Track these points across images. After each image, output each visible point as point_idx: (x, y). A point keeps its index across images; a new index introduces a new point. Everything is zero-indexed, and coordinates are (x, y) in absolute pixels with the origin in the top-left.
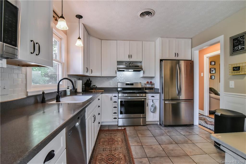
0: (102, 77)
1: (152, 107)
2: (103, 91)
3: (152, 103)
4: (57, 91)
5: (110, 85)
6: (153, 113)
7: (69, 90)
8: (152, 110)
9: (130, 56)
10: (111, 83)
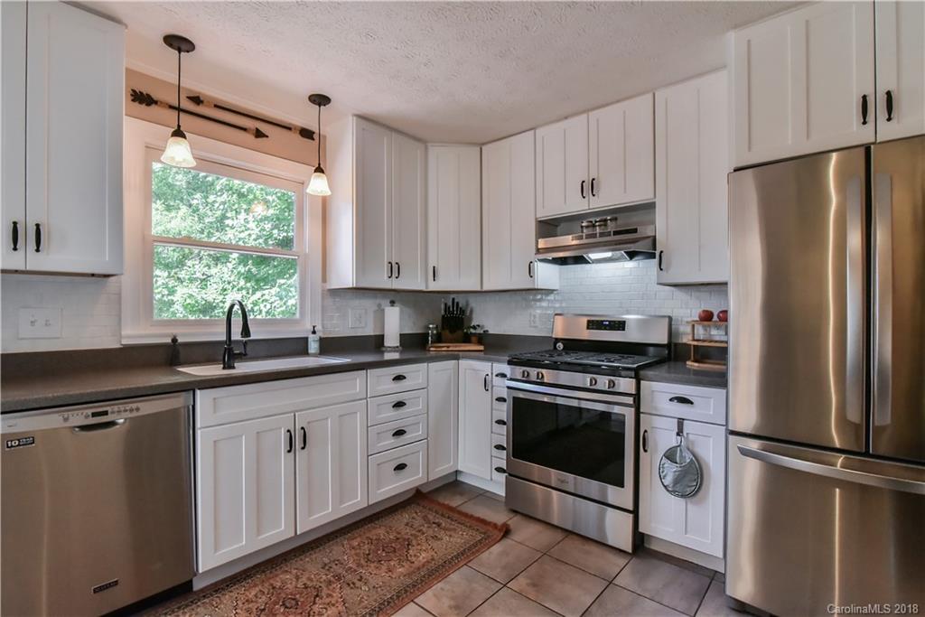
0: (486, 292)
1: (668, 464)
2: (482, 348)
3: (673, 440)
4: (224, 338)
5: (532, 324)
6: (681, 501)
7: (316, 337)
8: (668, 480)
9: (589, 187)
10: (537, 319)
